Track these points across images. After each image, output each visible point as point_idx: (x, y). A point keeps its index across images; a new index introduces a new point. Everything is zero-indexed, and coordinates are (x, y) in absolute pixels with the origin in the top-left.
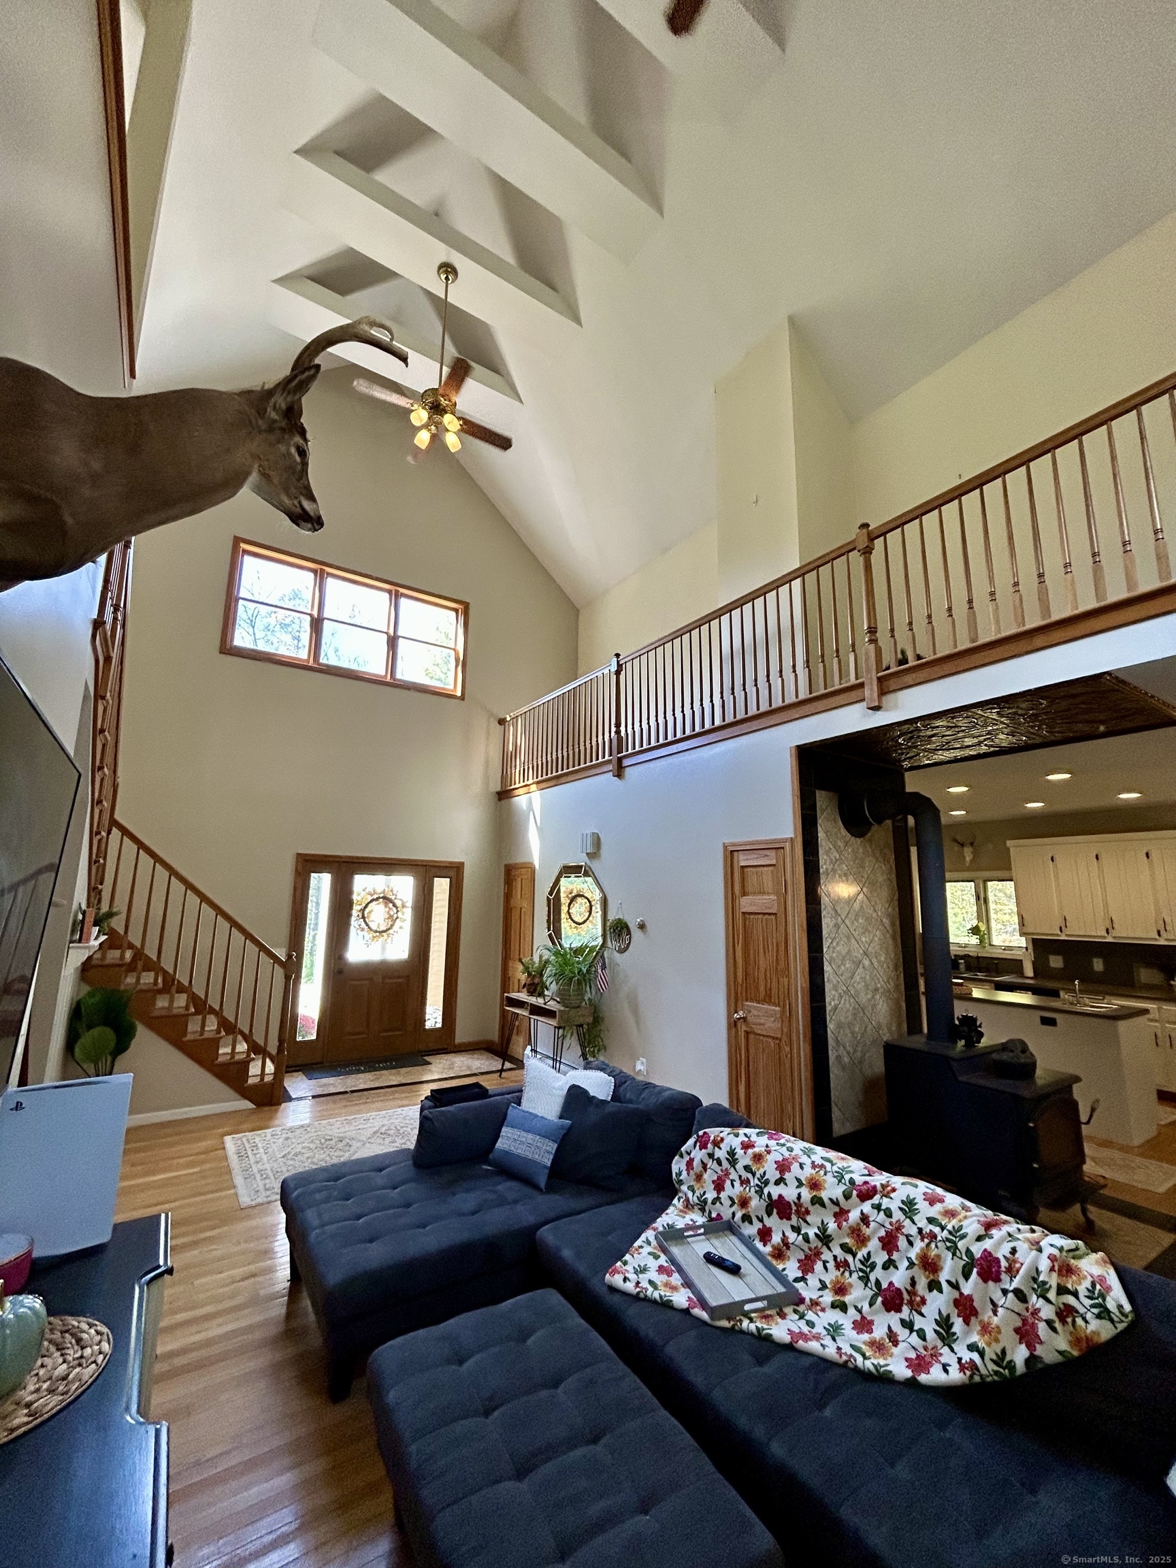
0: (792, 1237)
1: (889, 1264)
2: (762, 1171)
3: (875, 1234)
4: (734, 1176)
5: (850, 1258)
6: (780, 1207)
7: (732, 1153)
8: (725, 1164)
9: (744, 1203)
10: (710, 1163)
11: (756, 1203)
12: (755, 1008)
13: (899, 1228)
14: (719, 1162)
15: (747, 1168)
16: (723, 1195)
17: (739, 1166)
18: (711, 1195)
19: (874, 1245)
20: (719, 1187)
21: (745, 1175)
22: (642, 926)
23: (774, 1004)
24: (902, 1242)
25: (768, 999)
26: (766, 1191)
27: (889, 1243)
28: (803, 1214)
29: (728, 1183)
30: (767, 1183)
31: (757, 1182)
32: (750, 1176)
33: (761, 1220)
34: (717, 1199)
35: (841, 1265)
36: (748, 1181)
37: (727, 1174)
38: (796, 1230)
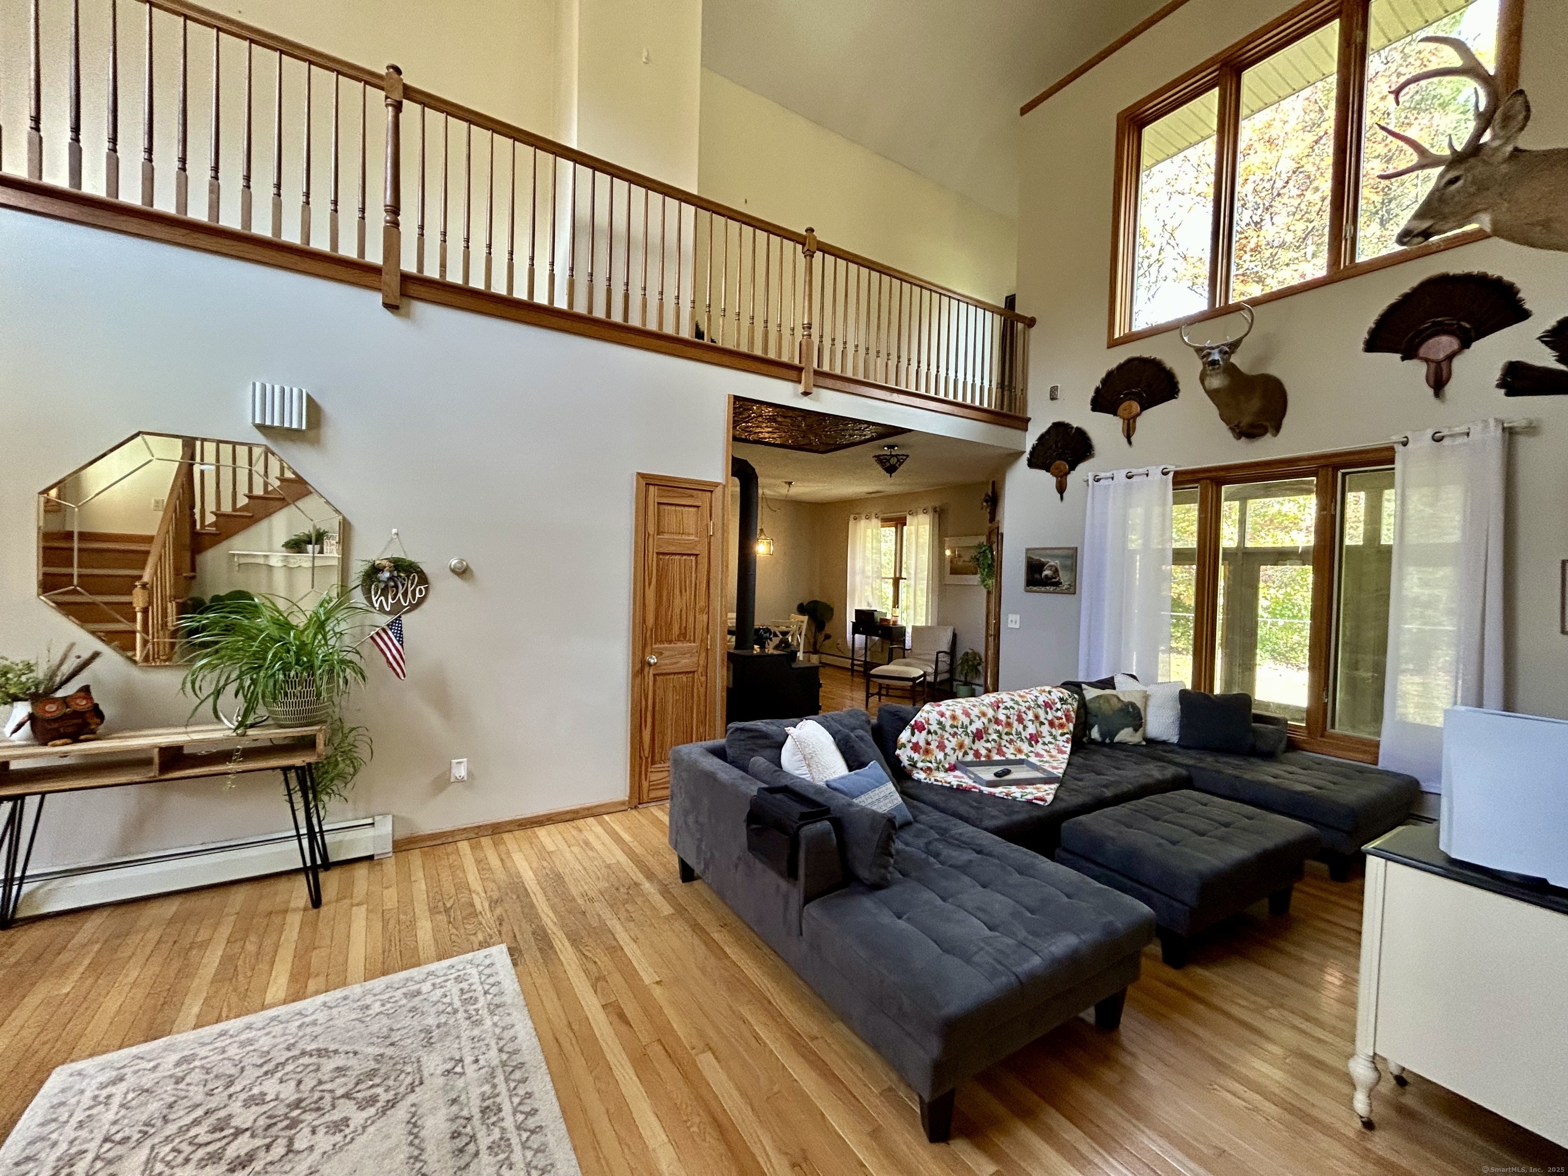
0: (989, 745)
1: (1025, 727)
2: (960, 723)
3: (1014, 718)
4: (946, 735)
5: (1011, 737)
6: (978, 735)
7: (940, 723)
8: (939, 732)
9: (961, 746)
10: (930, 737)
11: (967, 741)
12: (666, 649)
13: (1020, 711)
14: (936, 733)
15: (952, 726)
16: (947, 750)
17: (948, 728)
18: (940, 756)
19: (1015, 724)
20: (941, 747)
21: (952, 731)
22: (463, 572)
23: (690, 641)
24: (1024, 716)
25: (683, 636)
26: (969, 731)
27: (1020, 720)
28: (986, 729)
29: (946, 742)
30: (967, 727)
31: (961, 730)
32: (955, 729)
33: (971, 749)
34: (946, 754)
35: (1011, 742)
36: (956, 733)
37: (942, 737)
38: (988, 741)
